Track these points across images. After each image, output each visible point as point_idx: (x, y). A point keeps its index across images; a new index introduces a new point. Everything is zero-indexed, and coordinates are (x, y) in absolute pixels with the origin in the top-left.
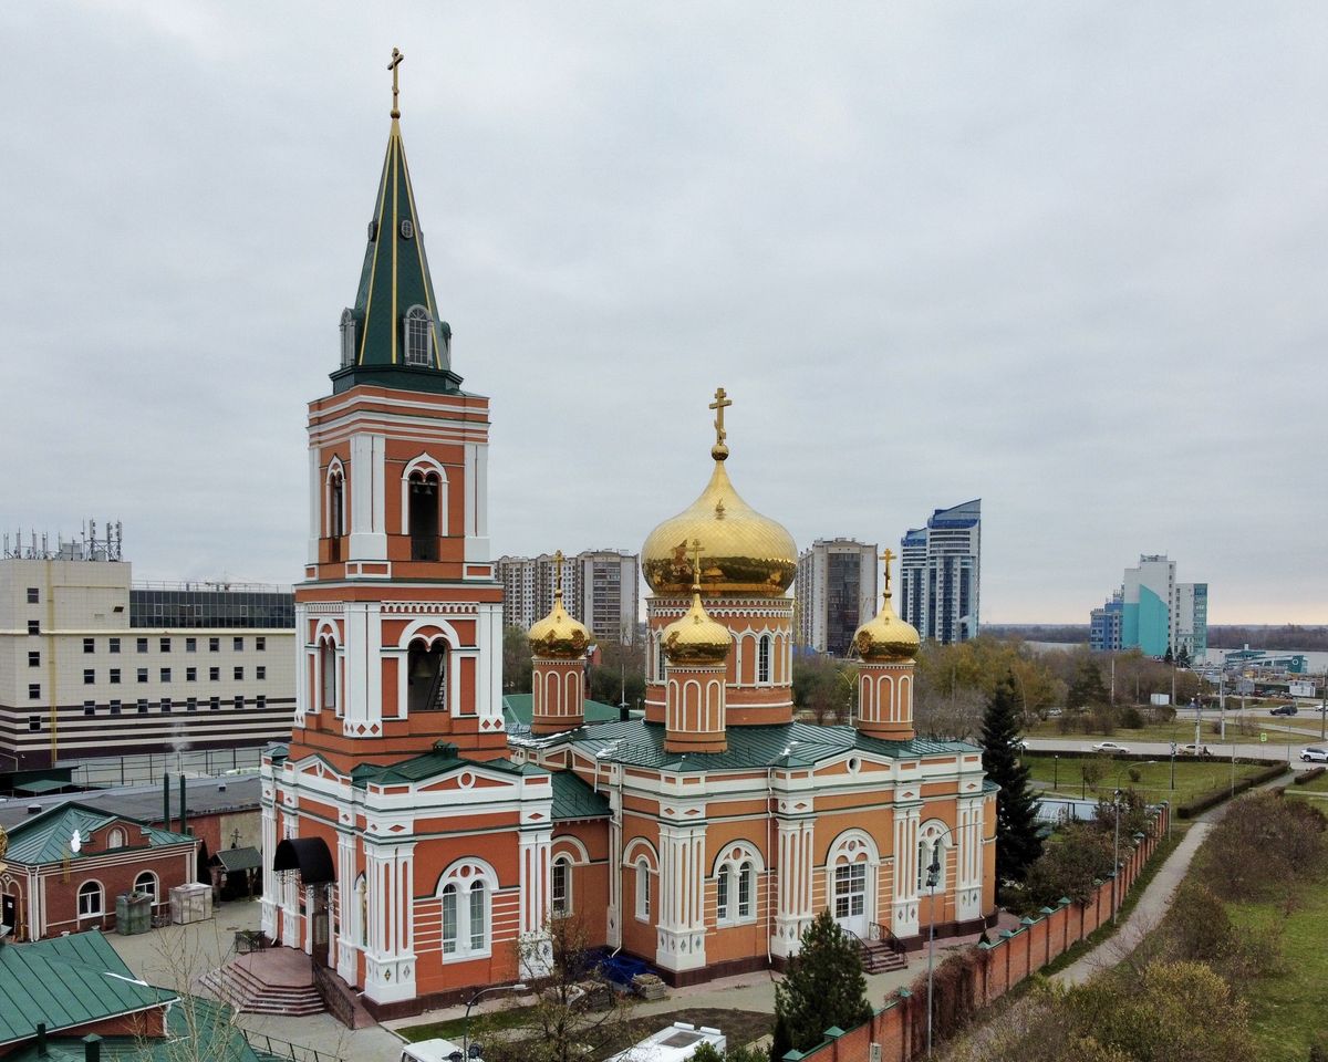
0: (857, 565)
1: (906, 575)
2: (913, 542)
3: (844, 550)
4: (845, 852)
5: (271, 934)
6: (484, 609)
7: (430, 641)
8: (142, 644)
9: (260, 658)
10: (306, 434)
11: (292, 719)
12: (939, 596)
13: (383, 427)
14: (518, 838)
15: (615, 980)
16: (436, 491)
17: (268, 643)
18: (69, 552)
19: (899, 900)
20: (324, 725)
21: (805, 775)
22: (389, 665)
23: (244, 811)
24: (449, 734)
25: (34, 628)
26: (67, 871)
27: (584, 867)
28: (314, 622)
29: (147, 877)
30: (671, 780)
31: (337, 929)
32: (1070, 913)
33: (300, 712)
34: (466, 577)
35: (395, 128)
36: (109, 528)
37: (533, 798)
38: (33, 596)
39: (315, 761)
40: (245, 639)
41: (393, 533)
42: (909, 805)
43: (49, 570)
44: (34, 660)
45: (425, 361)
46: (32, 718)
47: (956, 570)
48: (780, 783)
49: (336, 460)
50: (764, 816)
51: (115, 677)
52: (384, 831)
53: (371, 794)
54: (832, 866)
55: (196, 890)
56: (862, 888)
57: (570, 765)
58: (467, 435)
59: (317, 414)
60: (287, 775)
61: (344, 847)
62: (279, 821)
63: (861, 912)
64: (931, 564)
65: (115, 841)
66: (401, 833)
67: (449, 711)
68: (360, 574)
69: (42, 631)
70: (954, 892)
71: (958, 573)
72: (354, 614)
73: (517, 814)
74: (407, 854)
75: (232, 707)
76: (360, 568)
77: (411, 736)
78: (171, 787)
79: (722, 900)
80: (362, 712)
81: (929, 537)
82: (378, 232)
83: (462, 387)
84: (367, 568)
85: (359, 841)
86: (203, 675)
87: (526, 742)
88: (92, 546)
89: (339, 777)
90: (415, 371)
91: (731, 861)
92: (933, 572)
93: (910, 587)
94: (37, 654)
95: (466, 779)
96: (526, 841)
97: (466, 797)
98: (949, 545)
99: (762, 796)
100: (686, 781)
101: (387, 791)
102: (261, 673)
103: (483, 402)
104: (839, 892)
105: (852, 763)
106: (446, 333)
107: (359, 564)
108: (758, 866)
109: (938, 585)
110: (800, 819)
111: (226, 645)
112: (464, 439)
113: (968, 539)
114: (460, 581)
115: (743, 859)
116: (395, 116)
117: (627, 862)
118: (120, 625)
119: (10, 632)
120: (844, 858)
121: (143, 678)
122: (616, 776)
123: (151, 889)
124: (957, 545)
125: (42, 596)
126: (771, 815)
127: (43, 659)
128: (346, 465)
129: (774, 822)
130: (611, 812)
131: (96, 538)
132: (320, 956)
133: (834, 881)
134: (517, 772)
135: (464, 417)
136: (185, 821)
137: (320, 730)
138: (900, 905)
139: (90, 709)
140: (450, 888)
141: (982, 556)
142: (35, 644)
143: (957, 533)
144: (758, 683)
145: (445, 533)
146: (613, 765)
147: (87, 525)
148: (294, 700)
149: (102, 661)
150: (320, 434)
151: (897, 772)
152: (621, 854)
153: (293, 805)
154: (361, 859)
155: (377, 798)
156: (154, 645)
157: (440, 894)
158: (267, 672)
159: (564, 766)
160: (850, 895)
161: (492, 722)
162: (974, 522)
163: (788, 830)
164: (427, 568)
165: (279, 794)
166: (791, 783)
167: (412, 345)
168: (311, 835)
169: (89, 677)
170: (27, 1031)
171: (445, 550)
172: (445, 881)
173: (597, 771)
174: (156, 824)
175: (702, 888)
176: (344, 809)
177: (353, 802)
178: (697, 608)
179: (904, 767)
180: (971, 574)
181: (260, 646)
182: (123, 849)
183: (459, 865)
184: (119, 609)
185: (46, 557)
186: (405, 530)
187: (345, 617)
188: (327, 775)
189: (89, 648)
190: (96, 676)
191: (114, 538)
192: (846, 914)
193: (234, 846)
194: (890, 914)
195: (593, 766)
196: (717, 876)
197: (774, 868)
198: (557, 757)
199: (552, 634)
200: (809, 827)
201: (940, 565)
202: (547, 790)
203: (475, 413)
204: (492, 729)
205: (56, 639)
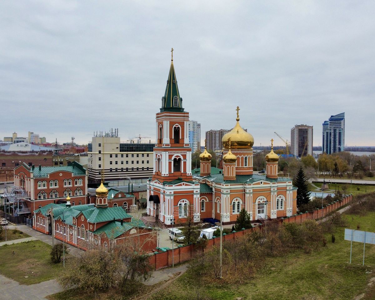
0: (307, 132)
1: (324, 134)
2: (326, 124)
3: (303, 128)
4: (260, 200)
5: (148, 214)
6: (188, 152)
7: (177, 158)
8: (122, 155)
9: (148, 159)
10: (156, 119)
11: (152, 173)
12: (332, 140)
13: (169, 119)
14: (193, 195)
15: (211, 223)
16: (179, 130)
17: (149, 155)
18: (107, 135)
19: (272, 211)
20: (158, 174)
21: (251, 185)
22: (170, 163)
23: (144, 191)
24: (181, 176)
25: (100, 152)
26: (111, 201)
27: (207, 202)
28: (157, 155)
29: (125, 203)
30: (223, 185)
31: (160, 212)
32: (308, 215)
33: (154, 172)
34: (184, 146)
35: (172, 62)
36: (115, 130)
37: (196, 188)
38: (100, 145)
39: (157, 181)
40: (144, 154)
41: (171, 139)
42: (274, 192)
43: (103, 139)
44: (100, 159)
45: (177, 106)
46: (99, 172)
47: (337, 132)
48: (246, 186)
49: (161, 125)
50: (242, 193)
51: (116, 163)
52: (168, 193)
53: (166, 187)
54: (257, 203)
55: (134, 206)
56: (264, 208)
57: (206, 182)
58: (185, 120)
59: (157, 116)
60: (152, 183)
61: (161, 196)
62: (150, 192)
63: (264, 213)
64: (330, 131)
65: (120, 196)
66: (171, 194)
67: (181, 172)
68: (165, 146)
69: (102, 153)
70: (286, 210)
71: (338, 133)
72: (164, 153)
73: (193, 191)
74: (172, 198)
75: (141, 170)
76: (165, 145)
77: (174, 176)
78: (130, 186)
79: (234, 209)
80: (165, 171)
81: (329, 123)
82: (169, 82)
83: (184, 110)
84: (166, 145)
85: (164, 195)
86: (135, 162)
87: (198, 178)
88: (112, 134)
89: (161, 183)
90: (175, 108)
91: (235, 201)
92: (331, 133)
93: (325, 137)
94: (100, 158)
95: (183, 184)
96: (195, 196)
97: (183, 187)
98: (335, 126)
99: (242, 189)
100: (226, 185)
101: (169, 186)
102: (148, 162)
103: (188, 113)
104: (258, 208)
105: (261, 183)
106: (181, 100)
107: (165, 144)
108: (241, 202)
109: (332, 137)
110: (250, 193)
111: (140, 156)
112: (184, 120)
113: (341, 124)
114: (183, 147)
115: (238, 201)
116: (172, 60)
117: (216, 201)
118: (118, 152)
119: (95, 153)
120: (259, 202)
121: (122, 163)
122: (214, 185)
123: (126, 205)
124: (337, 126)
125: (102, 145)
126: (244, 193)
127: (102, 159)
128: (162, 126)
129: (244, 194)
130: (213, 192)
131: (113, 132)
132: (157, 216)
133: (257, 206)
134: (193, 183)
135: (184, 116)
136: (132, 193)
137: (158, 175)
138: (272, 212)
139: (111, 170)
140: (180, 204)
141: (345, 129)
142: (100, 156)
143: (337, 122)
144: (244, 166)
145: (181, 138)
146: (213, 182)
147: (111, 129)
148: (153, 168)
149: (114, 159)
150: (158, 120)
151: (271, 184)
152: (214, 200)
153: (153, 189)
154: (164, 198)
155: (167, 187)
156: (125, 156)
157: (178, 205)
158: (149, 162)
159: (205, 183)
160: (261, 209)
161: (189, 174)
162: (342, 119)
163: (247, 195)
164: (177, 145)
165: (150, 187)
166: (247, 186)
167: (174, 103)
168: (156, 194)
169: (111, 163)
170: (112, 219)
171: (180, 142)
172: (179, 203)
173: (210, 184)
174: (127, 193)
175: (229, 207)
176: (161, 189)
177: (163, 188)
178: (230, 152)
179: (273, 184)
180: (342, 133)
181: (148, 156)
182: (121, 197)
183: (182, 200)
184: (117, 148)
185: (102, 137)
186: (173, 138)
187: (162, 154)
188: (159, 183)
189: (111, 157)
190: (112, 163)
191: (117, 132)
192: (260, 213)
193: (142, 198)
194: (270, 214)
195: (210, 183)
196: (232, 204)
197: (244, 203)
198: (203, 181)
199: (204, 156)
200: (251, 195)
201: (332, 131)
202: (199, 187)
203: (186, 115)
204: (189, 175)
205: (104, 154)
